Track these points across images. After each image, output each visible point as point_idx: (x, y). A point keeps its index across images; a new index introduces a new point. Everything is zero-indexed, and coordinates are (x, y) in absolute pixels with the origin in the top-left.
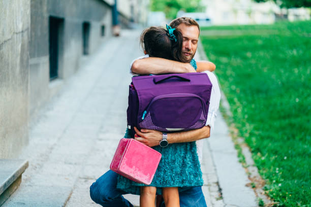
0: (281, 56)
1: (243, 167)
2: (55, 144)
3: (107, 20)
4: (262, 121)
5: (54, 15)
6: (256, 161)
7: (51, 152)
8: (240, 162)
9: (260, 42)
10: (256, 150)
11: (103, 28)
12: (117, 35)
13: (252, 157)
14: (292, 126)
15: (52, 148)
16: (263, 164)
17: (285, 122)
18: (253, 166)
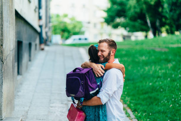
0: (137, 60)
1: (130, 119)
2: (28, 110)
3: (38, 41)
4: (134, 95)
5: (19, 40)
6: (136, 116)
7: (27, 114)
8: (128, 117)
9: (124, 53)
10: (134, 111)
11: (36, 45)
12: (43, 49)
13: (134, 114)
14: (150, 98)
15: (27, 112)
16: (140, 117)
17: (146, 96)
18: (135, 118)
